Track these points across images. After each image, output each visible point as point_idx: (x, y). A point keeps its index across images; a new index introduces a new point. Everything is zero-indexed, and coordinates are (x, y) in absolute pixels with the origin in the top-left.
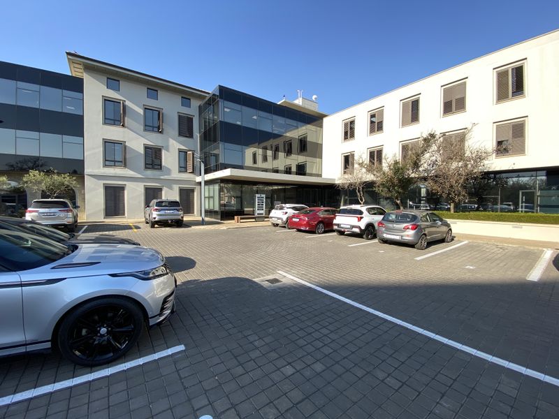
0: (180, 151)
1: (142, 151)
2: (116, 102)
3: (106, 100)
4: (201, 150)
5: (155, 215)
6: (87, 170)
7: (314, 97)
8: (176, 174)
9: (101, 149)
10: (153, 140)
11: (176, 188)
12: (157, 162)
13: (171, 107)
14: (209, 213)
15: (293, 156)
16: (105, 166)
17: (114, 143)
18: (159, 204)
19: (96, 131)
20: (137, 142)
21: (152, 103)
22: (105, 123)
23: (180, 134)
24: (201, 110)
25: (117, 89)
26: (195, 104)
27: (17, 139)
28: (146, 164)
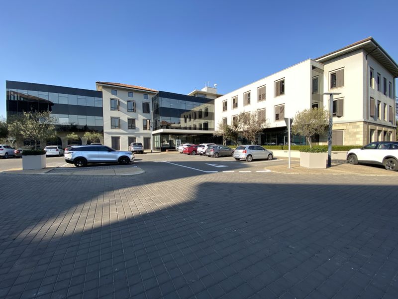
0: (144, 120)
1: (127, 121)
2: (116, 100)
3: (111, 99)
4: (153, 118)
5: (133, 149)
6: (105, 131)
7: (215, 85)
8: (142, 131)
9: (110, 121)
10: (131, 115)
11: (142, 137)
12: (133, 125)
13: (139, 99)
14: (157, 148)
15: (197, 120)
16: (112, 128)
17: (115, 118)
18: (134, 145)
19: (108, 113)
20: (124, 117)
21: (131, 99)
22: (111, 110)
23: (143, 112)
24: (153, 100)
25: (116, 94)
26: (150, 97)
27: (79, 120)
28: (128, 127)
